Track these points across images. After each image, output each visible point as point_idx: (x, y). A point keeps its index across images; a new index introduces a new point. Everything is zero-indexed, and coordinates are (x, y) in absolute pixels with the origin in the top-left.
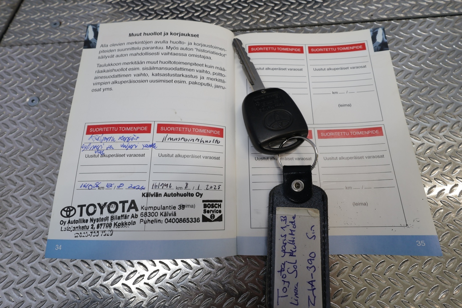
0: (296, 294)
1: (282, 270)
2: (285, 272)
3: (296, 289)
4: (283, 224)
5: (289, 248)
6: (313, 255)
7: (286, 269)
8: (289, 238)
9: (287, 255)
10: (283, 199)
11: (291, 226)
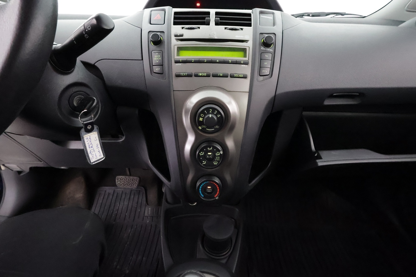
0: (96, 156)
1: (90, 152)
2: (92, 152)
3: (96, 155)
4: (87, 140)
5: (91, 146)
6: (97, 145)
7: (91, 152)
8: (90, 143)
9: (91, 148)
10: (85, 132)
11: (90, 140)
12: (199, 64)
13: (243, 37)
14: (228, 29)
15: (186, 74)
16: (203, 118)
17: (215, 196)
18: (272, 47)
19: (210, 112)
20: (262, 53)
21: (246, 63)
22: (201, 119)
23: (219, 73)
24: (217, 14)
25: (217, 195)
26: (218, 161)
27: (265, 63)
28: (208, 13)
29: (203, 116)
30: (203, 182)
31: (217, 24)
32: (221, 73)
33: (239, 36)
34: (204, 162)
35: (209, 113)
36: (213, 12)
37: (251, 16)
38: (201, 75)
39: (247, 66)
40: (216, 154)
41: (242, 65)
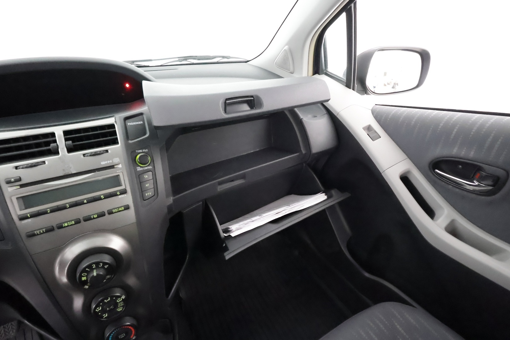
12: (59, 212)
13: (111, 161)
14: (87, 156)
15: (43, 231)
16: (86, 276)
17: (132, 337)
18: (150, 163)
19: (94, 267)
20: (139, 176)
21: (124, 192)
22: (84, 279)
23: (92, 215)
24: (66, 133)
25: (133, 335)
26: (122, 306)
27: (146, 185)
28: (53, 135)
29: (85, 274)
30: (112, 333)
31: (70, 150)
32: (95, 214)
33: (106, 162)
34: (104, 315)
35: (92, 269)
36: (58, 131)
37: (115, 128)
38: (66, 225)
39: (125, 195)
40: (117, 301)
41: (120, 196)
